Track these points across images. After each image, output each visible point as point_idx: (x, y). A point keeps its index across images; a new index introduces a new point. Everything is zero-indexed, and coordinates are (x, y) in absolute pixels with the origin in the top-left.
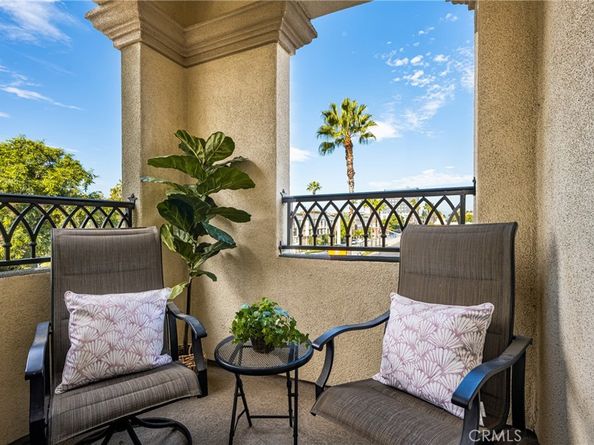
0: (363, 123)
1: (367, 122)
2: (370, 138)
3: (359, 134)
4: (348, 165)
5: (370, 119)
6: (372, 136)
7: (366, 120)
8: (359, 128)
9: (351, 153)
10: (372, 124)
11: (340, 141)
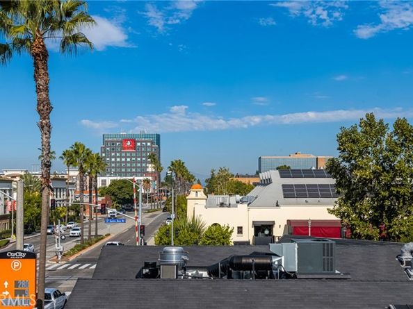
0: (68, 14)
1: (76, 14)
2: (80, 45)
3: (60, 34)
4: (38, 91)
5: (81, 9)
6: (85, 40)
7: (73, 8)
8: (61, 24)
9: (46, 68)
10: (86, 18)
11: (22, 42)
